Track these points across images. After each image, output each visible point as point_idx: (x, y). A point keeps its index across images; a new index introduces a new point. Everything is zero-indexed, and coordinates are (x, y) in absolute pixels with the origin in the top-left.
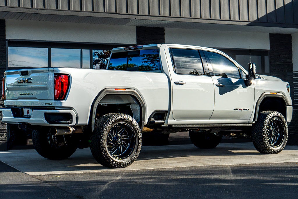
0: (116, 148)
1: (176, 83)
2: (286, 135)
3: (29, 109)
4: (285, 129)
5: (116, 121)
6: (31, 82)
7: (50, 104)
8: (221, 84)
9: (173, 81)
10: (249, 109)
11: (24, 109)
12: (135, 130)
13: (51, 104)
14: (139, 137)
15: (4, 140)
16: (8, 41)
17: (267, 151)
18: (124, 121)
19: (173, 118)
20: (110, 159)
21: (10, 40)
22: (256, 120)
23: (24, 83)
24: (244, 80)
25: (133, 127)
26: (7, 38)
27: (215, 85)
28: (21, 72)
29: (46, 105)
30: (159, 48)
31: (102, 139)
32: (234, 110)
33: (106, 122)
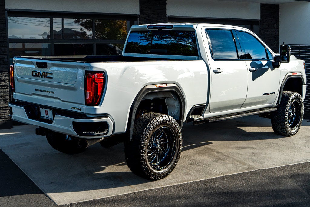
0: (155, 155)
1: (215, 72)
2: (302, 115)
3: (48, 110)
4: (302, 109)
5: (157, 126)
6: (51, 78)
7: (78, 109)
8: (254, 69)
9: (212, 69)
10: (274, 93)
11: (41, 108)
12: (176, 133)
13: (81, 110)
14: (179, 140)
15: (7, 117)
16: (8, 11)
17: (287, 134)
18: (166, 124)
19: (210, 111)
20: (150, 172)
21: (10, 10)
22: (279, 103)
23: (42, 76)
24: (272, 62)
25: (174, 129)
26: (6, 8)
27: (249, 70)
28: (37, 63)
29: (73, 110)
30: (196, 30)
31: (142, 150)
32: (263, 95)
33: (147, 129)
